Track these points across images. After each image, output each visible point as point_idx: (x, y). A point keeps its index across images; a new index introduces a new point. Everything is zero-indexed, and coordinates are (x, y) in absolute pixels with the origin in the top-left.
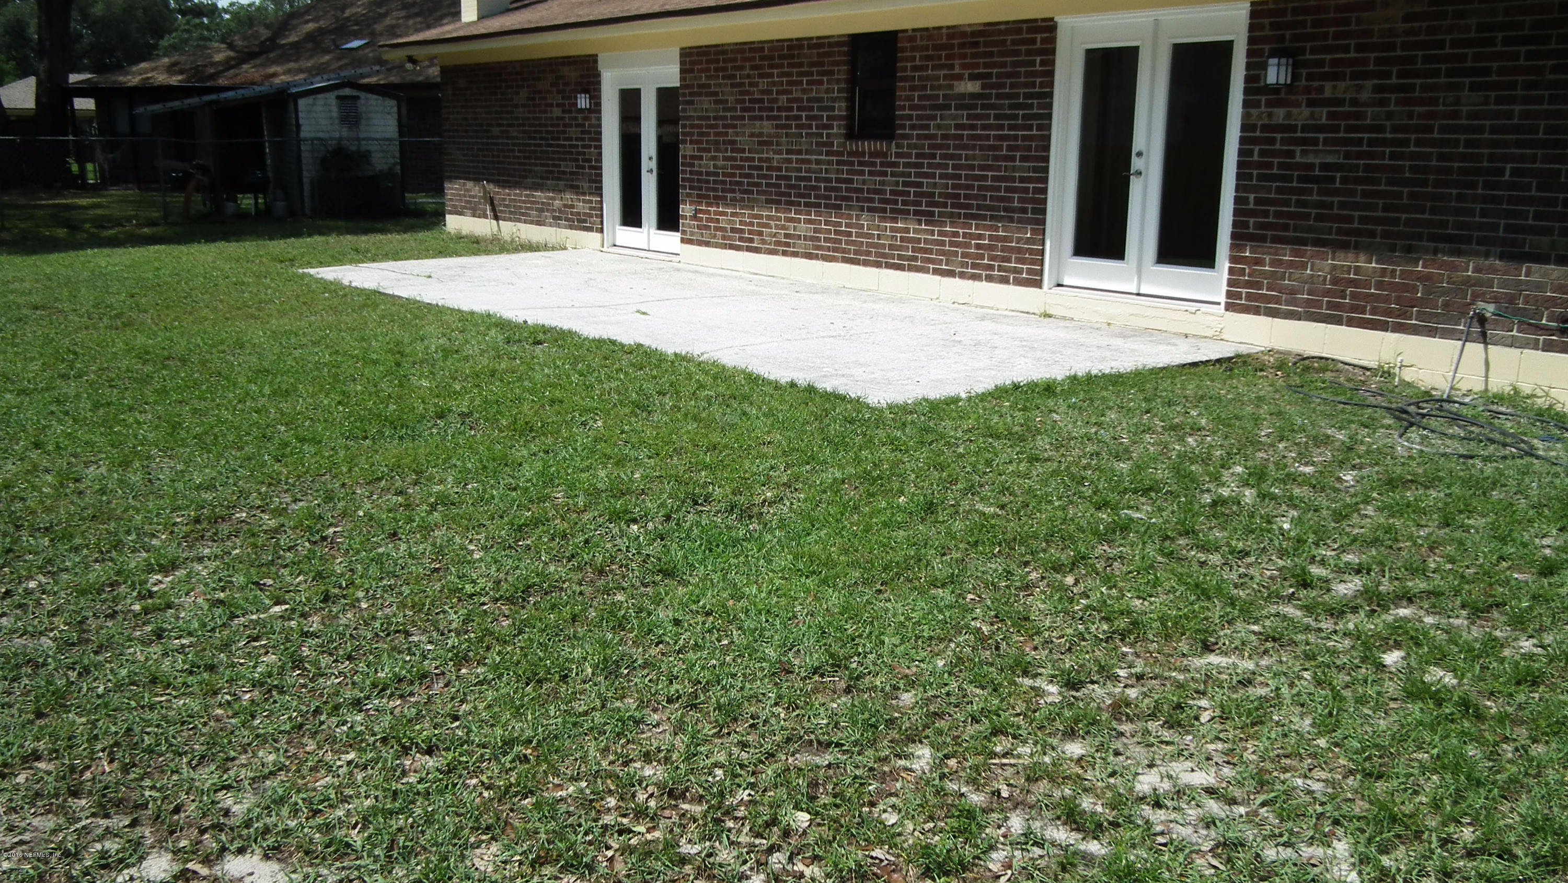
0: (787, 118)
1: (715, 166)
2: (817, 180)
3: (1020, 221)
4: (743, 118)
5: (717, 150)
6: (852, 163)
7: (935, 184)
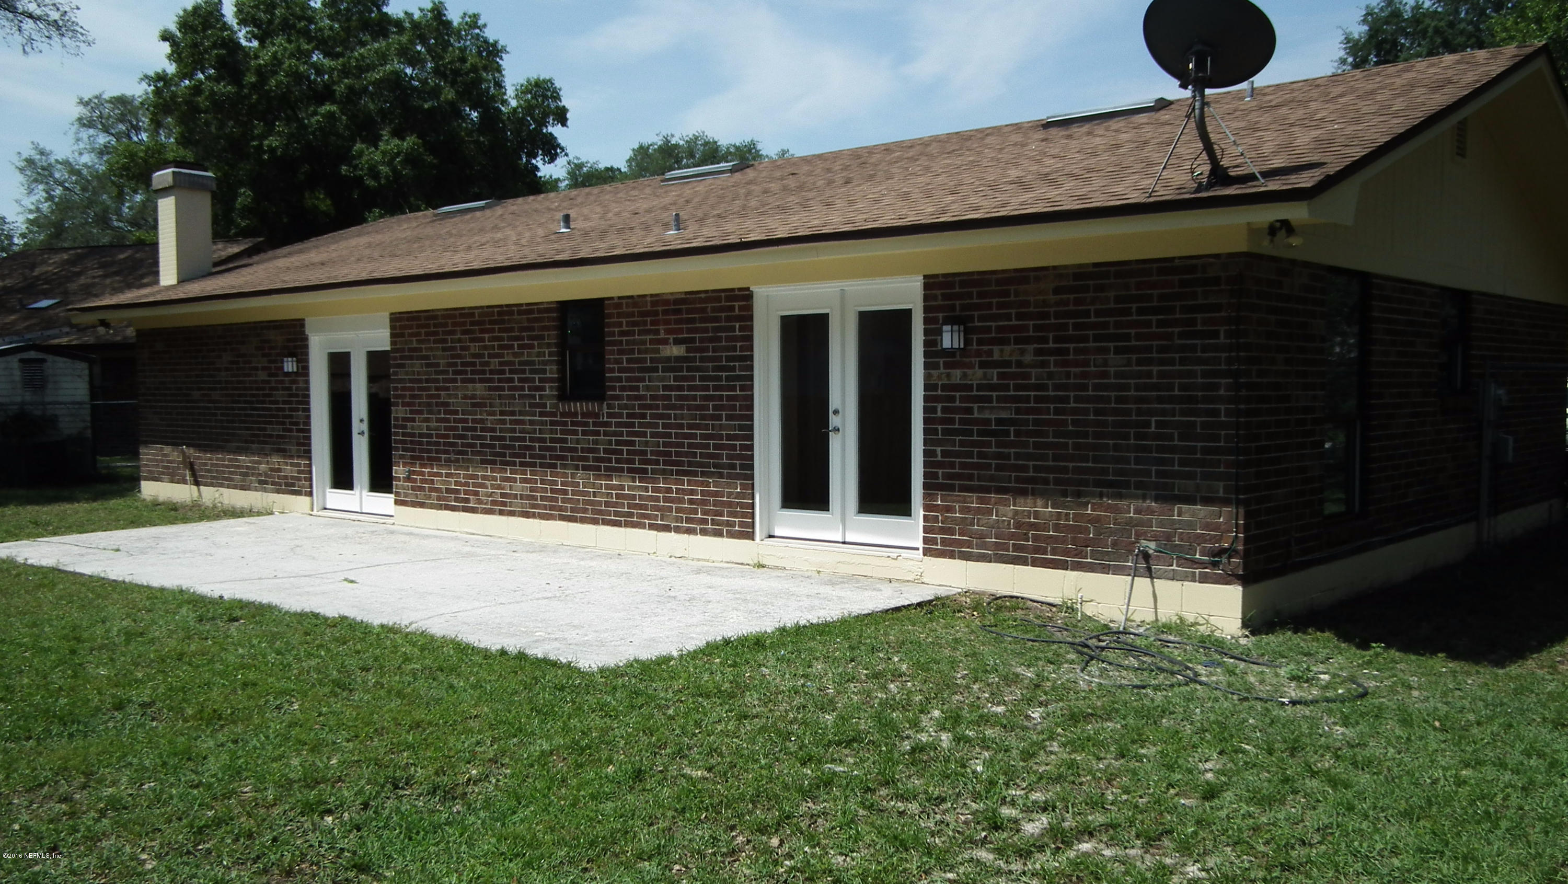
0: (500, 380)
1: (428, 428)
2: (532, 440)
3: (729, 477)
4: (455, 381)
5: (430, 412)
6: (565, 424)
7: (647, 442)
